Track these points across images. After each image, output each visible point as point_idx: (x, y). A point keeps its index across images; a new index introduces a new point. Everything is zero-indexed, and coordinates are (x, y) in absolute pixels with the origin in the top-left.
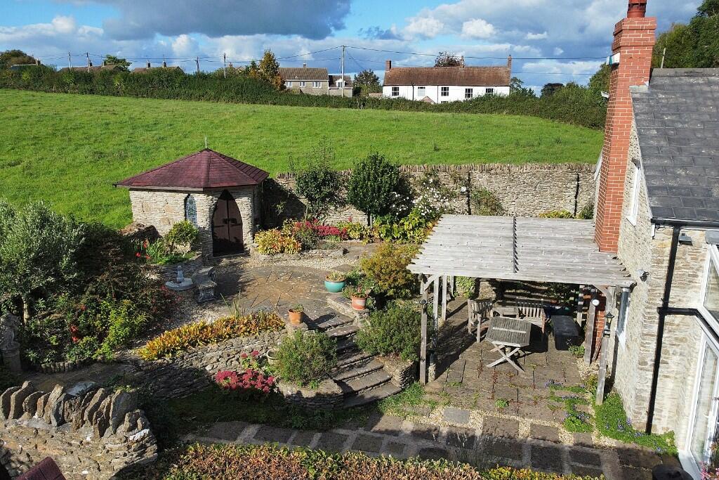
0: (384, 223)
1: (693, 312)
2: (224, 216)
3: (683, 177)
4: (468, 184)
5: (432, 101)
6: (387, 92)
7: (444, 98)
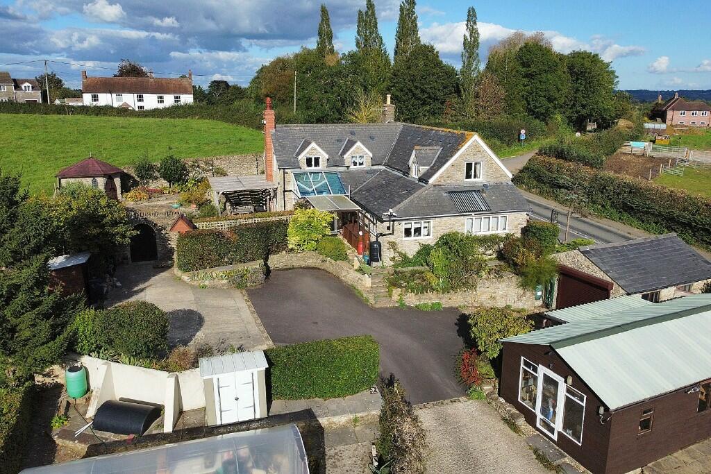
0: (179, 184)
1: (291, 191)
2: (110, 188)
3: (285, 157)
4: (212, 166)
5: (130, 106)
6: (87, 99)
7: (141, 104)
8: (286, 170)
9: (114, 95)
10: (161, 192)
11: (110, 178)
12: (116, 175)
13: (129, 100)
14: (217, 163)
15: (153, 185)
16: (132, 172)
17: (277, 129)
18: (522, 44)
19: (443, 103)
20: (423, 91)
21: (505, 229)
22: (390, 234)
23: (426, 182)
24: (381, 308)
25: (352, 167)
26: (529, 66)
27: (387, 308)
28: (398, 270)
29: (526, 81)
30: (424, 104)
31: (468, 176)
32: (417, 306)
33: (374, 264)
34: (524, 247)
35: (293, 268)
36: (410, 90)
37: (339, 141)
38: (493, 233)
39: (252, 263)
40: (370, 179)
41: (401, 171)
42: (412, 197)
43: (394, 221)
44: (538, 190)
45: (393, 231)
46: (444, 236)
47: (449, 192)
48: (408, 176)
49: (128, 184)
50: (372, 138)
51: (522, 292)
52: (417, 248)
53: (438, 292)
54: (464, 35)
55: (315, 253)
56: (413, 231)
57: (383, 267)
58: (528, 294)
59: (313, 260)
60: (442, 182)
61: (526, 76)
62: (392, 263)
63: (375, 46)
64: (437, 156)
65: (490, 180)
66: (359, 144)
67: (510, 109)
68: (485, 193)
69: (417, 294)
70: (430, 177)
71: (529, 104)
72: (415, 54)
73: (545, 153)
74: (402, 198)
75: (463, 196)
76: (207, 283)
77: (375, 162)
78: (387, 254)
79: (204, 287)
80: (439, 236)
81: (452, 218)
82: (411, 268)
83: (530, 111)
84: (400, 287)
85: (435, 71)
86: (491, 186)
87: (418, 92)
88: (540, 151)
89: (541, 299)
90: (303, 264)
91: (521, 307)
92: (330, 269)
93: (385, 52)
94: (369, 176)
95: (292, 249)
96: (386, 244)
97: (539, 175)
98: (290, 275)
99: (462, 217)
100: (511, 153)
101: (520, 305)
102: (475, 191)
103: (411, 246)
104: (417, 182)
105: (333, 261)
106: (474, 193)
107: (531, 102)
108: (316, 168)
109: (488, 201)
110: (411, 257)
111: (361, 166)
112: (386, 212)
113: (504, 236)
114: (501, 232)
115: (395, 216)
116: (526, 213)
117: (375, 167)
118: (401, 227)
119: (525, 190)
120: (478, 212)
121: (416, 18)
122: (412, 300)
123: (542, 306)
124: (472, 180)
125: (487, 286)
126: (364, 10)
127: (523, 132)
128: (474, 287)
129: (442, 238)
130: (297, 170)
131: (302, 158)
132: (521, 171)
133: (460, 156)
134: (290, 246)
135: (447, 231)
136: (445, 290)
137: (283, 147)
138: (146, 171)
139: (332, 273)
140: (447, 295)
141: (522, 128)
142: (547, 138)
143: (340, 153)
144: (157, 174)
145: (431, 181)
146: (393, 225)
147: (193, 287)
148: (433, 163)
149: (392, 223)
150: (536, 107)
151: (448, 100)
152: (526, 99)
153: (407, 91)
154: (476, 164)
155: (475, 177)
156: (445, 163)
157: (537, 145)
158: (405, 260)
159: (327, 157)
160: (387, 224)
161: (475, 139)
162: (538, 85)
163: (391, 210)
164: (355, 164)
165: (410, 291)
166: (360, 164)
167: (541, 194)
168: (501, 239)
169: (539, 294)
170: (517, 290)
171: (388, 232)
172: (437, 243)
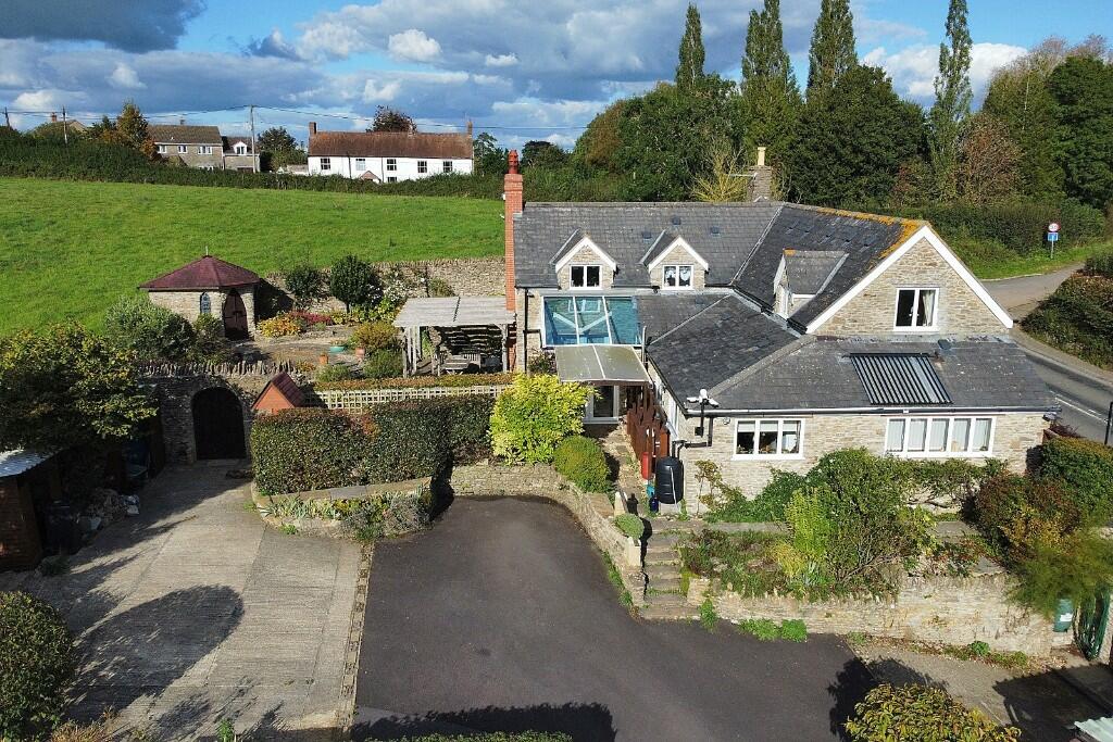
0: (362, 309)
1: (538, 331)
2: (233, 309)
3: (532, 264)
4: (426, 276)
5: (376, 177)
6: (314, 164)
7: (392, 174)
8: (531, 291)
9: (353, 160)
10: (329, 321)
11: (233, 293)
12: (244, 288)
13: (375, 167)
14: (436, 273)
15: (317, 309)
16: (281, 284)
17: (527, 210)
18: (1061, 60)
19: (894, 172)
20: (856, 150)
21: (985, 448)
22: (703, 445)
23: (803, 330)
24: (655, 622)
25: (666, 289)
26: (1073, 102)
27: (671, 623)
28: (712, 527)
29: (1065, 130)
30: (858, 173)
31: (904, 319)
32: (743, 626)
33: (664, 507)
34: (1031, 502)
35: (503, 497)
36: (832, 149)
37: (646, 235)
38: (956, 455)
39: (407, 484)
40: (698, 314)
41: (758, 300)
42: (762, 363)
43: (712, 416)
44: (1079, 348)
45: (710, 436)
46: (831, 456)
47: (852, 356)
48: (769, 313)
49: (269, 302)
50: (714, 231)
51: (1018, 614)
52: (768, 479)
53: (799, 596)
54: (942, 45)
55: (547, 470)
56: (756, 440)
57: (683, 518)
58: (1036, 619)
59: (542, 483)
60: (839, 331)
61: (1067, 120)
62: (705, 508)
63: (776, 73)
64: (833, 272)
65: (956, 330)
66: (680, 242)
67: (1029, 183)
68: (942, 360)
69: (747, 595)
70: (811, 318)
71: (1069, 174)
72: (846, 84)
73: (1099, 272)
74: (745, 362)
75: (886, 366)
76: (297, 524)
77: (712, 279)
78: (694, 488)
79: (293, 531)
80: (821, 456)
81: (855, 417)
82: (745, 526)
83: (1072, 189)
84: (711, 574)
85: (880, 112)
86: (956, 344)
87: (846, 152)
88: (1089, 264)
89: (1071, 631)
90: (524, 489)
91: (1015, 649)
92: (574, 506)
93: (793, 84)
94: (695, 308)
95: (501, 457)
96: (692, 465)
97: (1084, 317)
98: (487, 514)
99: (877, 417)
100: (1024, 269)
101: (1011, 644)
102: (916, 355)
103: (751, 474)
104: (785, 327)
105: (580, 493)
106: (913, 360)
107: (1075, 171)
108: (591, 288)
109: (946, 382)
110: (751, 498)
111: (683, 288)
112: (692, 396)
113: (983, 464)
114: (975, 456)
115: (715, 407)
116: (1042, 414)
117: (713, 291)
118: (727, 430)
119: (1050, 344)
120: (920, 405)
121: (850, 19)
122: (734, 608)
123: (1072, 650)
124: (914, 328)
125: (926, 592)
126: (760, 9)
127: (1053, 227)
128: (891, 590)
129: (825, 461)
130: (553, 292)
131: (564, 267)
132: (1044, 306)
133: (884, 275)
134: (497, 452)
135: (839, 446)
136: (818, 593)
137: (532, 245)
138: (307, 283)
139: (576, 518)
140: (819, 606)
141: (1052, 221)
142: (1105, 240)
143: (643, 260)
144: (326, 288)
145: (812, 328)
146: (711, 424)
147: (268, 528)
148: (824, 286)
149: (707, 420)
150: (1084, 181)
151: (904, 165)
152: (1065, 166)
153: (825, 149)
154: (922, 293)
155: (921, 322)
156: (847, 289)
157: (1081, 255)
158: (737, 505)
159: (613, 266)
160: (696, 422)
161: (925, 233)
162: (1092, 137)
163: (704, 393)
164: (671, 281)
165: (730, 586)
166: (682, 283)
167: (1086, 354)
168: (973, 471)
169: (1066, 618)
170: (1005, 607)
171: (697, 440)
172: (813, 473)
